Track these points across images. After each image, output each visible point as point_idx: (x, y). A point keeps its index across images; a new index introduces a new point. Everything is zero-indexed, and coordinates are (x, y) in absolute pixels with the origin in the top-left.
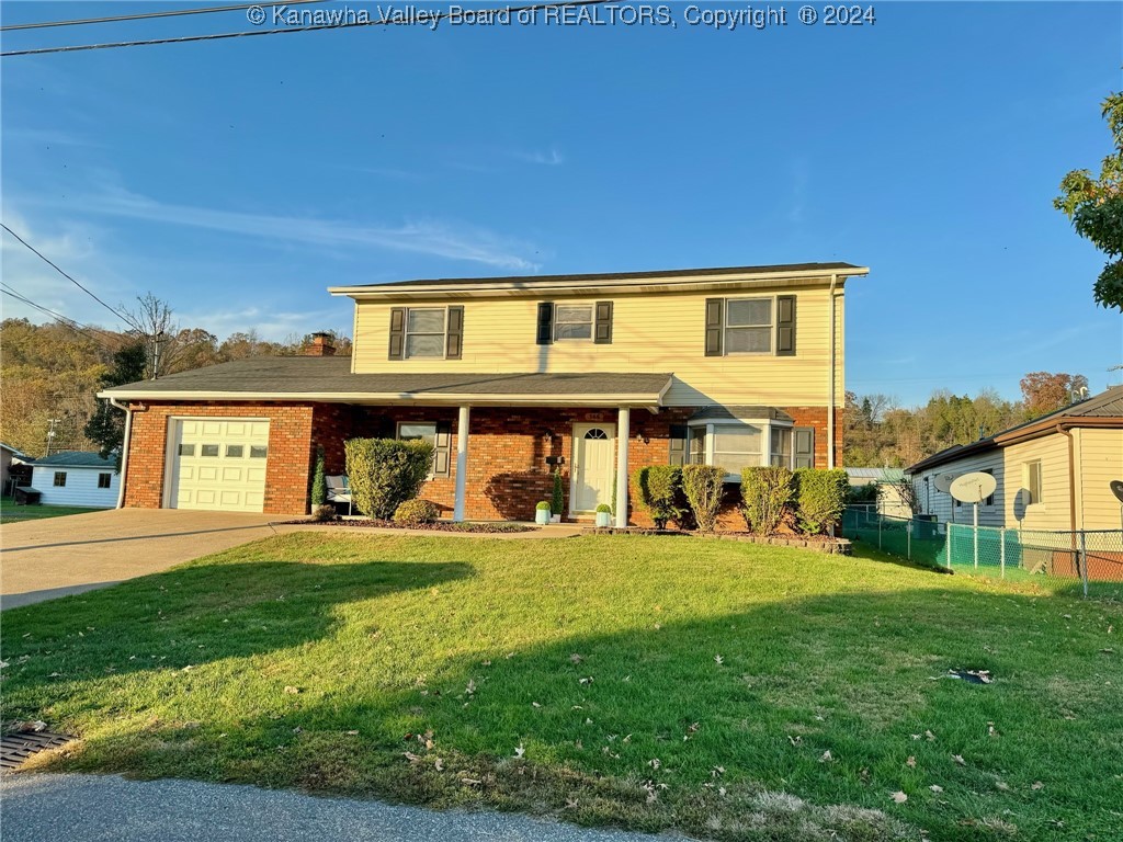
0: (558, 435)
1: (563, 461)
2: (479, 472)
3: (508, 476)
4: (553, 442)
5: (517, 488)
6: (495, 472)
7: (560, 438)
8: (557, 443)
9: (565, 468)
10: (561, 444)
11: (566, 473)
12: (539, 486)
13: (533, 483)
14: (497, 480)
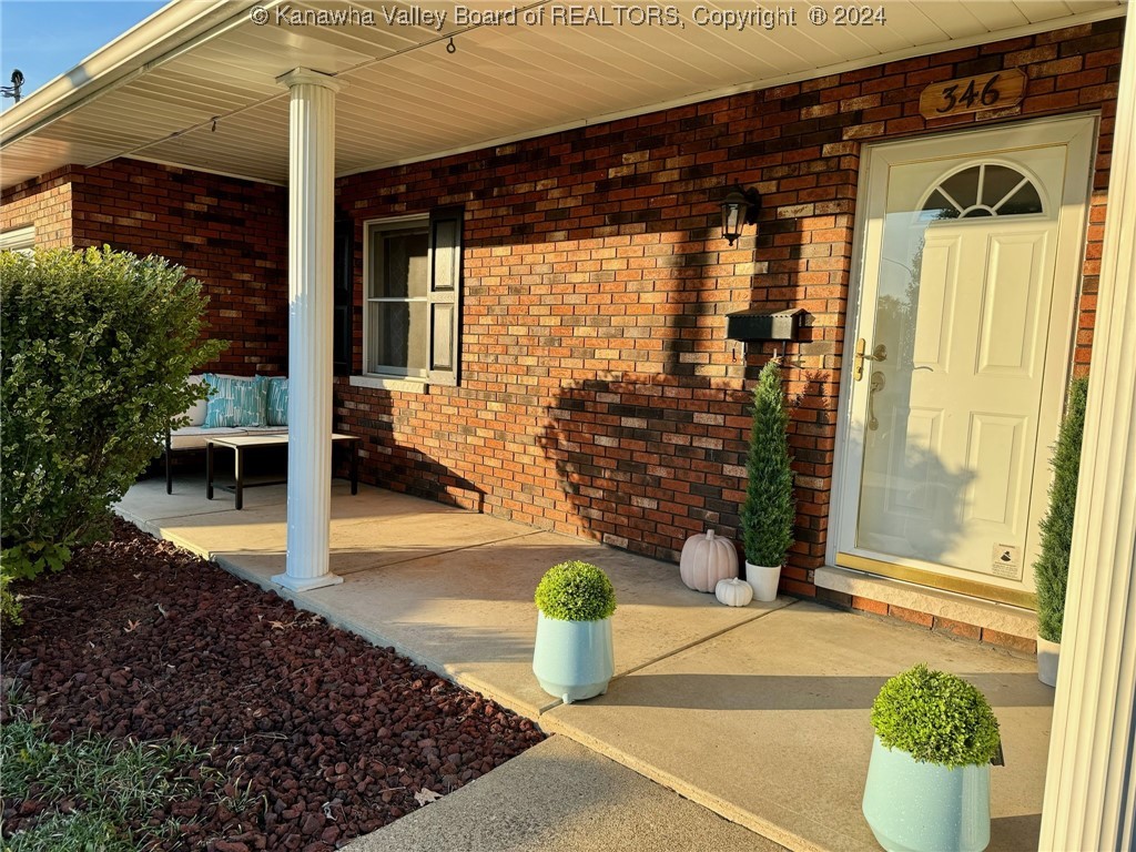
0: (788, 212)
1: (801, 330)
2: (528, 371)
3: (603, 387)
4: (761, 243)
5: (633, 434)
6: (571, 372)
7: (794, 226)
8: (780, 247)
9: (809, 362)
10: (796, 251)
11: (816, 384)
12: (706, 431)
13: (684, 421)
14: (576, 402)
